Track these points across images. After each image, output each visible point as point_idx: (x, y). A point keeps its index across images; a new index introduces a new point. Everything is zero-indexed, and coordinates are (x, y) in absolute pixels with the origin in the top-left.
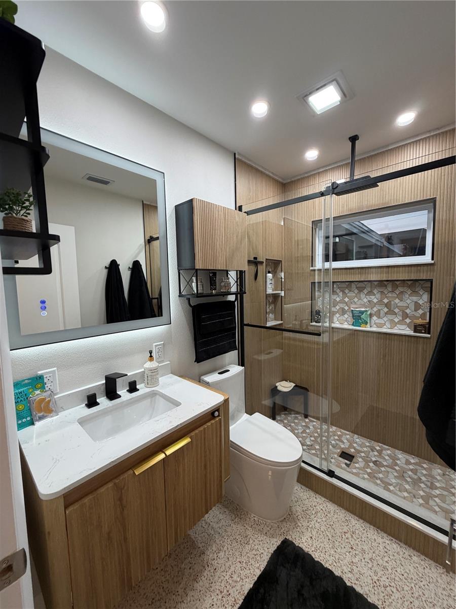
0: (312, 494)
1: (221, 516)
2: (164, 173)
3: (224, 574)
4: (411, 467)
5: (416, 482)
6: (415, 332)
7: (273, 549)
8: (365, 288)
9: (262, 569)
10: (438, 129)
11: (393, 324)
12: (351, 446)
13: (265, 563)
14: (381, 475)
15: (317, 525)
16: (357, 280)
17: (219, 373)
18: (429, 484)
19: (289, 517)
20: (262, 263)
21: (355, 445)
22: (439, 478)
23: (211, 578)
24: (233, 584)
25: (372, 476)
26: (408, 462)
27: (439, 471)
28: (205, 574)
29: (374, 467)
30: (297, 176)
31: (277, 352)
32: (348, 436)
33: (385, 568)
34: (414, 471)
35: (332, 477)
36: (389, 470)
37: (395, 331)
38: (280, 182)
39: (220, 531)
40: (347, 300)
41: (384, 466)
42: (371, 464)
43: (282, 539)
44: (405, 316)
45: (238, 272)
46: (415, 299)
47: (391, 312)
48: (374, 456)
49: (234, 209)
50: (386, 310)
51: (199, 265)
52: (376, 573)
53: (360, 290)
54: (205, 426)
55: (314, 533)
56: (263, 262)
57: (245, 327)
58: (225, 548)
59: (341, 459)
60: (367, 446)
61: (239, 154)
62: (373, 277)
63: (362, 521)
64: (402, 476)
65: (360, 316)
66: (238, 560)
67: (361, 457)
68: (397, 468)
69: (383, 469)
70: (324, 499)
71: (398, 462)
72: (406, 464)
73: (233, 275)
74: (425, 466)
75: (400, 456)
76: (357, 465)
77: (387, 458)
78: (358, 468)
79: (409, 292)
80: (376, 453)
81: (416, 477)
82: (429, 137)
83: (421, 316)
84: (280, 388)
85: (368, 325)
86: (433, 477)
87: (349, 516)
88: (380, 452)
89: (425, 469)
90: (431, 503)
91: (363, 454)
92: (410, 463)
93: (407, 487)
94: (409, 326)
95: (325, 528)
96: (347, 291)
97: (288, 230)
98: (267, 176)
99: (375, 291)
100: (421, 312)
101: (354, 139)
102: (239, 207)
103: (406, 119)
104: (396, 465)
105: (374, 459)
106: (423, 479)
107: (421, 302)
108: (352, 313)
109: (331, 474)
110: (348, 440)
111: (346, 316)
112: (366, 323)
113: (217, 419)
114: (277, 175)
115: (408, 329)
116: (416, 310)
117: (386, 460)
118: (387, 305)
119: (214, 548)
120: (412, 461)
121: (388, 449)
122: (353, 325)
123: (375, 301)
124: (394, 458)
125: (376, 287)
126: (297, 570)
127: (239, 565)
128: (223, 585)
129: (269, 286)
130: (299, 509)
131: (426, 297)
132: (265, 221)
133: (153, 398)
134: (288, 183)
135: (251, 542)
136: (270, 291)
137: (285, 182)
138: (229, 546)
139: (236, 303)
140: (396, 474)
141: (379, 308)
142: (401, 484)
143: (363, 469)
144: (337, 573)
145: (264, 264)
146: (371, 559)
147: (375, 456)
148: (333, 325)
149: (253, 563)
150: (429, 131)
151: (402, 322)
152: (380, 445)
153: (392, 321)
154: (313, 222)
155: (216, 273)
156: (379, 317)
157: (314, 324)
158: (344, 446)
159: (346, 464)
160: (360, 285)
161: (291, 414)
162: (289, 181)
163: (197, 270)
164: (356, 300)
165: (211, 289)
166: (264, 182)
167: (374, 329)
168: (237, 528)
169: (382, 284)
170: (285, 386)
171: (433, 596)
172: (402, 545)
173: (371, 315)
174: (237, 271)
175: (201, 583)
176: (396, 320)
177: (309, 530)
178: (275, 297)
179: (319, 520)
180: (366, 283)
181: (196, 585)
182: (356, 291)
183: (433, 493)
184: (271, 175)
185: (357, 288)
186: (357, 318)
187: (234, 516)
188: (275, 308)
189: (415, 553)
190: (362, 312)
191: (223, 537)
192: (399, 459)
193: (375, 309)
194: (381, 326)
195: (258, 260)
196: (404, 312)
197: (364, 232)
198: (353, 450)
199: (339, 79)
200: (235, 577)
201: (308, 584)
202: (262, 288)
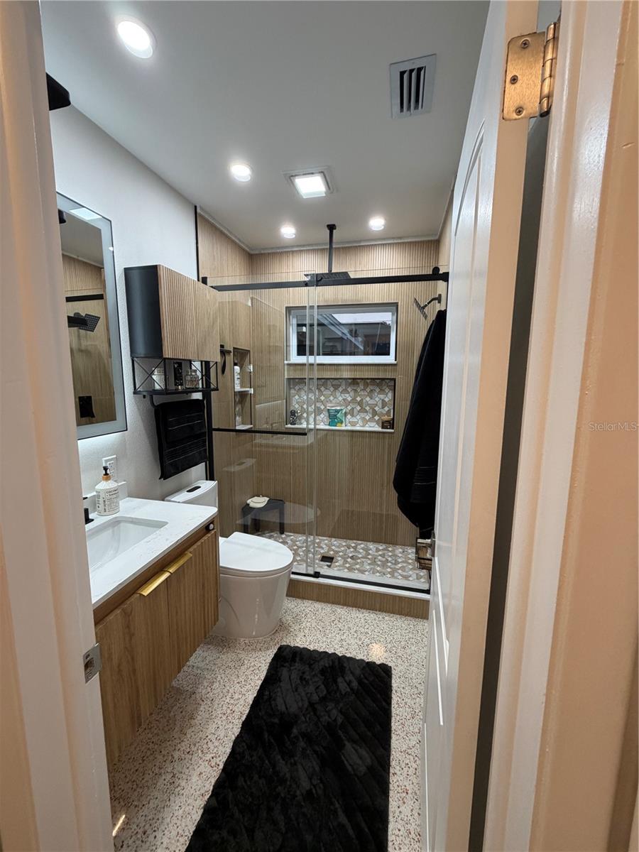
0: (299, 601)
1: (205, 654)
2: (110, 221)
3: (224, 699)
4: (380, 553)
5: (384, 564)
6: (383, 427)
7: (269, 660)
8: (340, 385)
9: (263, 679)
10: (400, 238)
11: (365, 422)
12: (330, 549)
13: (265, 673)
14: (358, 566)
15: (308, 624)
16: (333, 377)
17: (188, 491)
18: (393, 562)
19: (282, 627)
20: (229, 352)
21: (333, 548)
22: (400, 555)
23: (210, 709)
24: (236, 702)
25: (350, 569)
26: (378, 550)
27: (400, 550)
28: (201, 709)
29: (352, 561)
30: (266, 249)
31: (250, 462)
32: (326, 541)
33: (367, 633)
34: (383, 556)
35: (317, 577)
36: (363, 560)
37: (367, 428)
38: (246, 252)
39: (208, 667)
40: (322, 398)
41: (359, 558)
42: (349, 560)
43: (278, 646)
44: (375, 413)
45: (204, 363)
46: (382, 396)
47: (363, 410)
48: (350, 552)
49: (196, 280)
50: (359, 408)
51: (168, 352)
52: (360, 639)
53: (336, 387)
54: (202, 540)
55: (306, 631)
56: (231, 352)
57: (214, 432)
58: (219, 678)
59: (322, 563)
60: (343, 546)
61: (201, 208)
62: (346, 375)
63: (345, 608)
64: (374, 562)
65: (336, 416)
66: (236, 682)
67: (340, 556)
68: (370, 557)
69: (359, 561)
70: (310, 602)
71: (370, 552)
72: (376, 552)
73: (197, 365)
74: (390, 549)
75: (371, 547)
76: (337, 564)
77: (361, 551)
78: (339, 566)
79: (378, 390)
80: (352, 550)
81: (384, 559)
82: (393, 244)
83: (386, 412)
84: (252, 505)
85: (344, 425)
86: (396, 556)
87: (335, 607)
88: (355, 548)
89: (390, 552)
90: (396, 574)
91: (341, 554)
92: (380, 550)
93: (378, 569)
94: (377, 422)
95: (316, 624)
96: (322, 389)
97: (256, 314)
98: (233, 242)
99: (349, 389)
100: (386, 409)
101: (331, 228)
102: (203, 278)
103: (377, 223)
104: (369, 554)
105: (350, 555)
106: (390, 559)
107: (387, 400)
108: (329, 413)
109: (317, 575)
110: (326, 545)
111: (322, 416)
112: (342, 423)
113: (213, 532)
114: (243, 243)
115: (377, 426)
116: (383, 408)
117: (361, 553)
118: (360, 403)
119: (206, 684)
120: (381, 548)
121: (362, 544)
122: (329, 425)
123: (349, 399)
124: (367, 550)
125: (350, 384)
126: (297, 664)
127: (238, 685)
128: (225, 708)
129: (237, 382)
130: (289, 618)
131: (390, 395)
132: (232, 302)
133: (116, 528)
134: (256, 254)
135: (246, 662)
136: (238, 388)
137: (252, 252)
138: (223, 675)
139: (205, 402)
140: (369, 562)
141: (353, 406)
142: (373, 569)
143: (343, 565)
144: (331, 651)
145: (232, 354)
146: (355, 632)
147: (352, 552)
148: (318, 427)
149: (252, 677)
150: (393, 238)
151: (372, 420)
152: (355, 541)
153: (363, 419)
154: (286, 308)
155: (181, 363)
156: (352, 416)
157: (289, 426)
158: (324, 551)
159: (327, 566)
160: (335, 382)
161: (264, 534)
162: (257, 252)
163: (165, 359)
164: (332, 398)
165: (175, 385)
166: (230, 251)
167: (349, 428)
168: (227, 657)
169: (354, 381)
170: (258, 502)
171: (399, 636)
172: (377, 612)
173: (346, 414)
174: (202, 362)
175: (199, 718)
176: (367, 418)
177: (302, 630)
178: (243, 395)
179: (309, 620)
180: (341, 380)
181: (193, 722)
182: (332, 389)
183: (397, 567)
184: (237, 241)
185: (332, 385)
186: (333, 417)
187: (221, 649)
188: (242, 410)
189: (387, 614)
190: (338, 411)
191: (213, 670)
192: (371, 549)
193: (349, 408)
194: (353, 424)
195: (225, 349)
196: (374, 410)
197: (333, 325)
198: (332, 553)
199: (326, 173)
200: (236, 696)
201: (308, 669)
202: (229, 384)
